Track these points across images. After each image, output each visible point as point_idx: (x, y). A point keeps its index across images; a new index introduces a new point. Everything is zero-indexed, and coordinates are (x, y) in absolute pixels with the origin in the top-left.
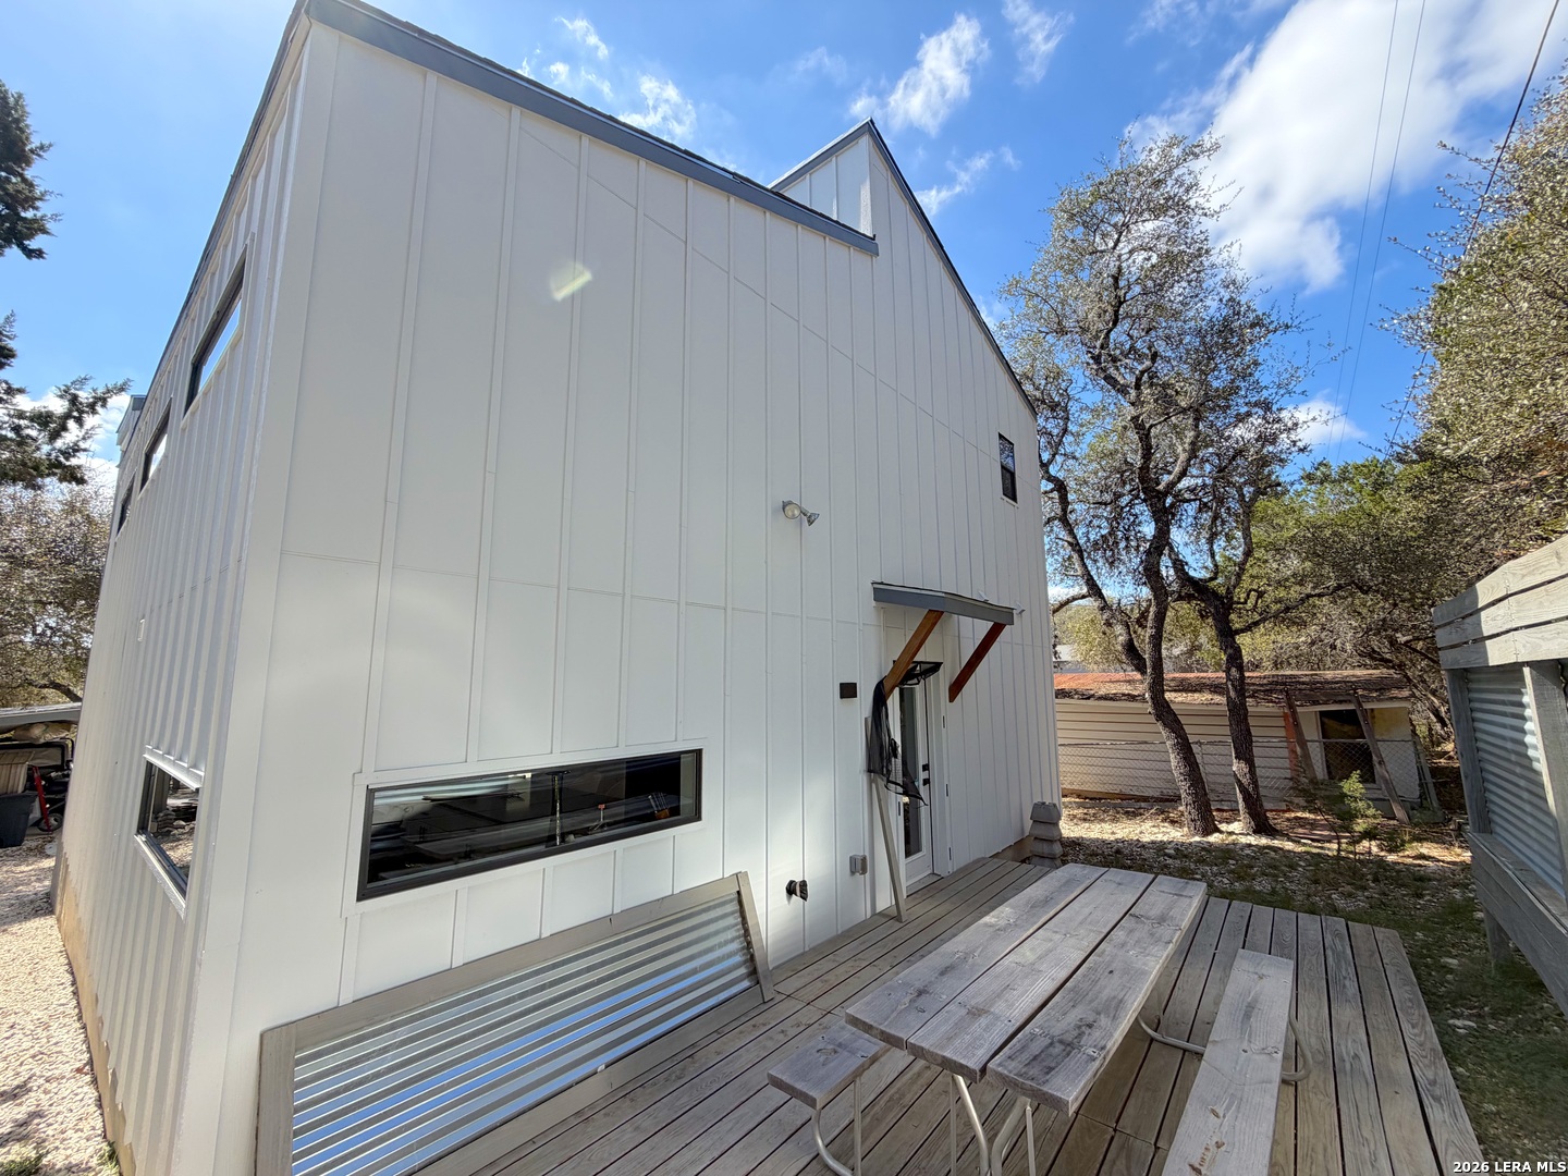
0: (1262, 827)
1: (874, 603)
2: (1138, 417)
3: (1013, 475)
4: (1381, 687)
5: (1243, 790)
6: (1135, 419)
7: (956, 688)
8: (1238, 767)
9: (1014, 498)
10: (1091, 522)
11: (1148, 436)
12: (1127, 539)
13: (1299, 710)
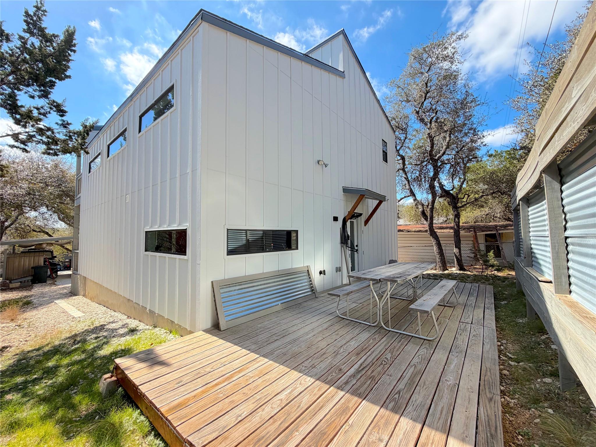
0: (462, 268)
1: (343, 193)
2: (430, 133)
3: (386, 154)
4: (505, 227)
5: (457, 257)
6: (429, 134)
7: (366, 222)
8: (456, 250)
9: (386, 161)
10: (413, 172)
11: (433, 140)
12: (425, 178)
13: (478, 234)
